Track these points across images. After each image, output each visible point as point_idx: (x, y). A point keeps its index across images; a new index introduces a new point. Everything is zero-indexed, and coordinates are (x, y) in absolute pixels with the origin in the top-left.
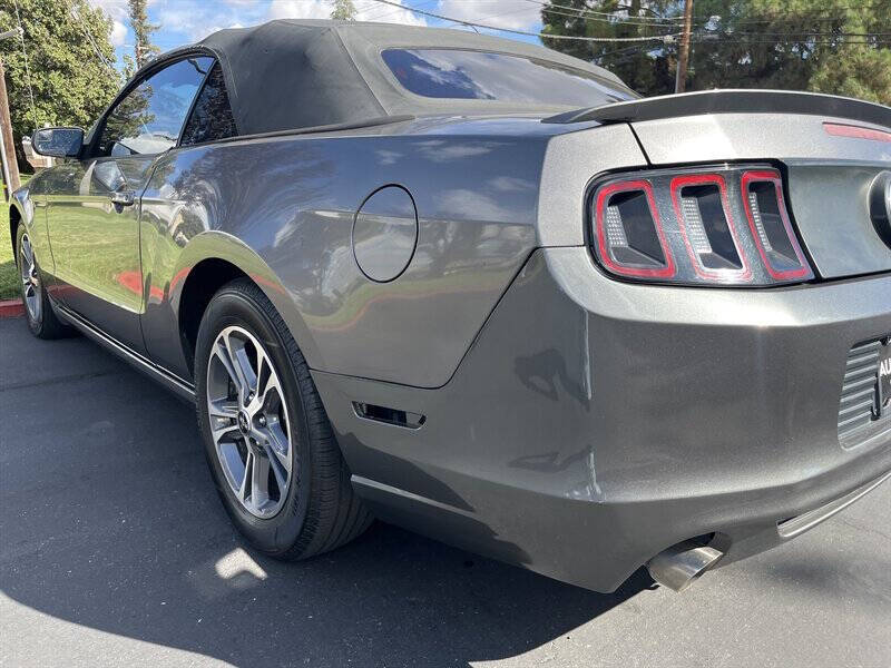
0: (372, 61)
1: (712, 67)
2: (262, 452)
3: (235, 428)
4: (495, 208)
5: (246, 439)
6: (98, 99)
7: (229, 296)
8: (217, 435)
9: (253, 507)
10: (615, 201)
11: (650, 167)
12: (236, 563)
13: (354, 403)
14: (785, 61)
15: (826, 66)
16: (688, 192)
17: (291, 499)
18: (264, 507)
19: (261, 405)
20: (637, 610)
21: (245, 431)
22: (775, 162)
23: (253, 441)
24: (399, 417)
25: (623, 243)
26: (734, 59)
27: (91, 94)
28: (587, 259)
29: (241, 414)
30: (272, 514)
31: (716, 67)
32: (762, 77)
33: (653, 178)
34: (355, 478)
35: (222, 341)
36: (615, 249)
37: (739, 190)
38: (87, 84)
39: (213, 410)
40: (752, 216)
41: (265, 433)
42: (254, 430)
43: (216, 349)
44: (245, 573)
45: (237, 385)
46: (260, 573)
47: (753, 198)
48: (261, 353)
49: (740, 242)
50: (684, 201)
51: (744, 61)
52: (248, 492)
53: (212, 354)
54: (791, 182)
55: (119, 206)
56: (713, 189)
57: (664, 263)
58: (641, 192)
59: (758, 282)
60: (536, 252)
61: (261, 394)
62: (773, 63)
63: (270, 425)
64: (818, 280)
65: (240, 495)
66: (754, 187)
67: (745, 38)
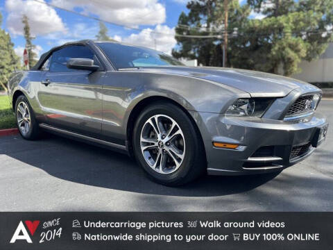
1: (236, 47)
15: (277, 45)
67: (247, 36)
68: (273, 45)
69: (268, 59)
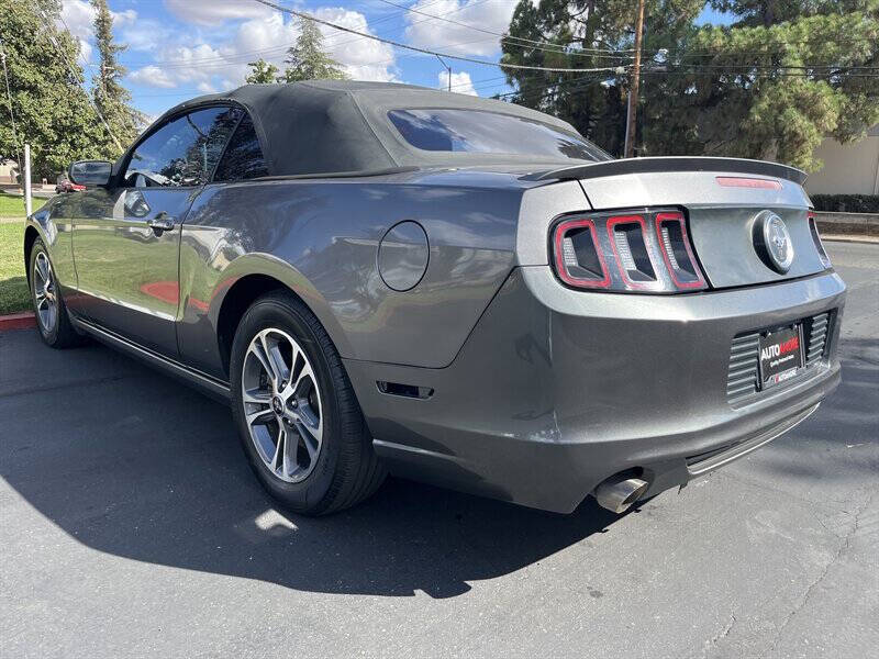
0: (381, 119)
1: (661, 97)
2: (293, 429)
3: (269, 411)
4: (471, 235)
5: (280, 419)
6: (66, 118)
7: (265, 305)
8: (250, 419)
9: (285, 474)
10: (570, 234)
11: (593, 211)
12: (270, 519)
13: (378, 382)
14: (728, 92)
15: (766, 96)
16: (619, 228)
17: (321, 463)
18: (294, 473)
19: (294, 391)
20: (590, 545)
21: (279, 412)
22: (680, 207)
23: (285, 420)
24: (413, 391)
25: (575, 263)
26: (681, 89)
27: (58, 114)
28: (551, 273)
29: (275, 399)
30: (303, 477)
31: (664, 97)
32: (707, 106)
33: (596, 219)
34: (375, 441)
35: (259, 341)
36: (569, 267)
37: (654, 226)
38: (55, 104)
39: (247, 398)
40: (663, 244)
41: (297, 413)
42: (287, 411)
43: (253, 347)
44: (279, 526)
45: (271, 376)
46: (292, 526)
47: (665, 232)
48: (296, 348)
49: (656, 262)
50: (616, 234)
51: (691, 91)
52: (280, 462)
53: (249, 352)
54: (692, 221)
55: (158, 231)
56: (636, 226)
57: (602, 276)
58: (587, 228)
59: (668, 290)
60: (515, 269)
61: (294, 382)
62: (717, 94)
63: (301, 406)
64: (711, 290)
65: (272, 467)
66: (665, 224)
67: (691, 71)
68: (756, 98)
69: (741, 132)
